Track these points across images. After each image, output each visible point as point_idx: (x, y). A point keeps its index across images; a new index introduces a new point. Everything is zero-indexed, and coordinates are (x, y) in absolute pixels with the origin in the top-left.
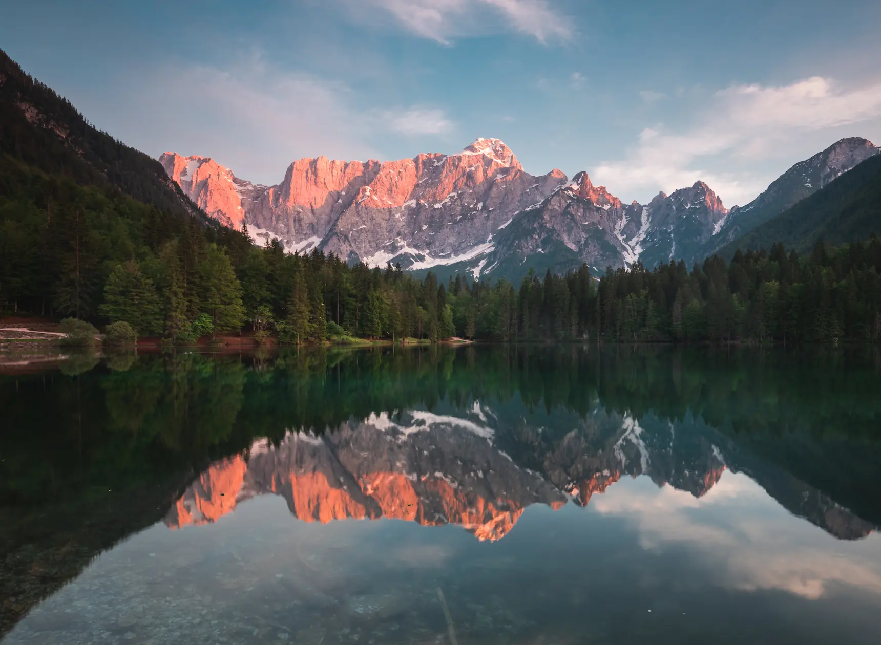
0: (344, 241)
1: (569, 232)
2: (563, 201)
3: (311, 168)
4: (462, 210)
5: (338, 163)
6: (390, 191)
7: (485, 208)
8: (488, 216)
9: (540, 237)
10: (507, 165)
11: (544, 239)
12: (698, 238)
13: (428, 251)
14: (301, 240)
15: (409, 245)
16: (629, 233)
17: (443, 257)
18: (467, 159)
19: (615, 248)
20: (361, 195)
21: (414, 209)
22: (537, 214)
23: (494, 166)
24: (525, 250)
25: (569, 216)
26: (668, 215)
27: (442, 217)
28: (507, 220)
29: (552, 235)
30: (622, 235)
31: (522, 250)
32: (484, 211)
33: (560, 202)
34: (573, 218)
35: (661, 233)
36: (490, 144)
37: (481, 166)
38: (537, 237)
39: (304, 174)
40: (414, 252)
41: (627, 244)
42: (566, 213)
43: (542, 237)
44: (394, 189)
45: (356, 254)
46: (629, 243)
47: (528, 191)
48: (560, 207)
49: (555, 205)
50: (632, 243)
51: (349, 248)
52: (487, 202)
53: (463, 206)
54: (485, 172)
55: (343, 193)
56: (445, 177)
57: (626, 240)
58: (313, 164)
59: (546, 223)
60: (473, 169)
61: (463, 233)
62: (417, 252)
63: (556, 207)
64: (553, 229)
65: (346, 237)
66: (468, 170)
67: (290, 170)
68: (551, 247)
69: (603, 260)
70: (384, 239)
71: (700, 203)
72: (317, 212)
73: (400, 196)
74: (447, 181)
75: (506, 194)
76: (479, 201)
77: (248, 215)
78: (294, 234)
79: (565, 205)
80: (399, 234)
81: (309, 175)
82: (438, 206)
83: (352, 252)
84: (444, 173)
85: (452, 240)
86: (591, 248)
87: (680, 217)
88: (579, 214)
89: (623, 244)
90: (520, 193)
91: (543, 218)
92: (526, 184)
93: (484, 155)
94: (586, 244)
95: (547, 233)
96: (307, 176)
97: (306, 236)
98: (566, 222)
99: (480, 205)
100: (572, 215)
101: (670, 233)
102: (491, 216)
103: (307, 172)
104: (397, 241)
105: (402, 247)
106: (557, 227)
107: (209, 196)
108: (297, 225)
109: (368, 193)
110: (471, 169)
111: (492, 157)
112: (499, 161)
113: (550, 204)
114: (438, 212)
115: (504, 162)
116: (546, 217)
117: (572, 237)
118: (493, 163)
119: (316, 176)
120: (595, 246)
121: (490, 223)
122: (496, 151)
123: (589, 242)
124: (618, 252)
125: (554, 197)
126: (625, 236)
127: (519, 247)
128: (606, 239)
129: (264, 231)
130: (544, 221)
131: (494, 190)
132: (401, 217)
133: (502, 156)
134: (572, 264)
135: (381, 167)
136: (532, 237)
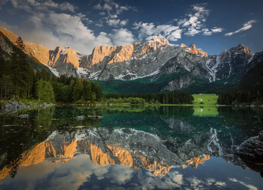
0: (108, 71)
1: (187, 64)
2: (184, 53)
3: (100, 49)
4: (149, 60)
5: (109, 47)
6: (125, 55)
7: (157, 59)
8: (158, 62)
9: (175, 67)
10: (165, 44)
11: (177, 67)
12: (242, 65)
13: (137, 74)
14: (96, 71)
15: (130, 72)
16: (211, 66)
17: (142, 76)
18: (151, 43)
19: (206, 70)
20: (115, 56)
21: (132, 60)
22: (175, 58)
23: (160, 45)
24: (169, 71)
25: (187, 59)
26: (227, 58)
27: (142, 62)
28: (164, 62)
29: (180, 66)
30: (209, 66)
31: (168, 71)
32: (156, 60)
33: (183, 54)
34: (188, 60)
35: (225, 64)
36: (159, 38)
37: (155, 45)
38: (174, 67)
39: (98, 51)
40: (131, 74)
41: (211, 69)
42: (185, 58)
43: (176, 67)
44: (126, 54)
45: (112, 75)
46: (212, 69)
47: (172, 52)
48: (183, 56)
49: (181, 55)
50: (213, 69)
51: (110, 73)
52: (157, 57)
53: (149, 58)
54: (157, 47)
55: (110, 56)
56: (143, 49)
57: (210, 68)
58: (101, 47)
59: (178, 61)
60: (153, 46)
61: (149, 68)
62: (133, 74)
63: (182, 56)
64: (181, 64)
65: (109, 70)
66: (151, 46)
67: (94, 50)
68: (180, 70)
69: (201, 74)
70: (122, 70)
71: (242, 52)
72: (101, 63)
73: (128, 56)
74: (144, 50)
75: (164, 54)
76: (155, 57)
77: (81, 64)
78: (94, 70)
79: (185, 55)
80: (127, 68)
81: (100, 51)
82: (140, 59)
83: (111, 75)
84: (143, 48)
85: (145, 70)
86: (195, 70)
87: (233, 58)
88: (191, 58)
89: (209, 69)
90: (169, 53)
91: (176, 60)
92: (171, 50)
93: (156, 41)
94: (194, 69)
95: (178, 65)
96: (99, 52)
97: (98, 70)
98: (186, 61)
99: (155, 58)
100: (188, 58)
101: (229, 64)
102: (159, 61)
103: (99, 50)
104: (127, 71)
105: (128, 73)
106: (182, 63)
107: (67, 58)
108: (95, 67)
109: (117, 56)
110: (152, 46)
111: (160, 42)
112: (162, 43)
113: (180, 55)
114: (140, 61)
115: (164, 43)
116: (178, 59)
117: (188, 66)
118: (160, 44)
119: (102, 51)
120: (197, 69)
121: (158, 64)
122: (161, 40)
123: (195, 68)
124: (207, 71)
125: (181, 52)
126: (210, 66)
127: (167, 70)
128: (202, 67)
129: (85, 69)
130: (177, 61)
131: (160, 52)
132: (128, 63)
133: (163, 42)
134: (186, 74)
135: (122, 47)
136: (172, 67)
